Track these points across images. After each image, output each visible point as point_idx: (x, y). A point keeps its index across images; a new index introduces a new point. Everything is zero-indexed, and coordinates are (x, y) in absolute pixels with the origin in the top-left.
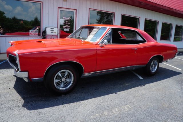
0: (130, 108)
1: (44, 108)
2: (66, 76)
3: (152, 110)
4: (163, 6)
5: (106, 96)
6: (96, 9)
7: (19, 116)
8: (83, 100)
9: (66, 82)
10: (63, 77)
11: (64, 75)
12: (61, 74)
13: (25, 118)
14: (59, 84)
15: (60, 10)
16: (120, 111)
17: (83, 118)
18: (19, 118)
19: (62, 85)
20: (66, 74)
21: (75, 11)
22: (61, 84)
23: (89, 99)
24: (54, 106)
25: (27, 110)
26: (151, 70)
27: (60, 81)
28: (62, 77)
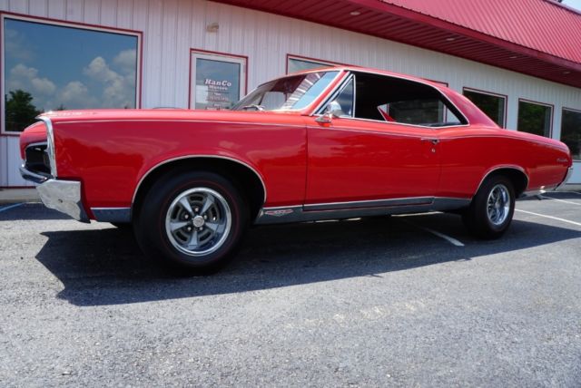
0: (423, 306)
1: (129, 302)
2: (207, 212)
3: (500, 312)
4: (515, 44)
5: (341, 281)
6: (309, 56)
7: (43, 317)
8: (264, 288)
9: (206, 231)
10: (198, 213)
11: (201, 207)
12: (191, 205)
13: (59, 323)
14: (185, 239)
15: (198, 59)
16: (389, 313)
17: (260, 327)
18: (40, 322)
19: (194, 242)
20: (208, 204)
21: (242, 62)
22: (191, 239)
23: (282, 285)
24: (163, 298)
25: (70, 305)
26: (490, 217)
27: (187, 226)
28: (193, 214)
